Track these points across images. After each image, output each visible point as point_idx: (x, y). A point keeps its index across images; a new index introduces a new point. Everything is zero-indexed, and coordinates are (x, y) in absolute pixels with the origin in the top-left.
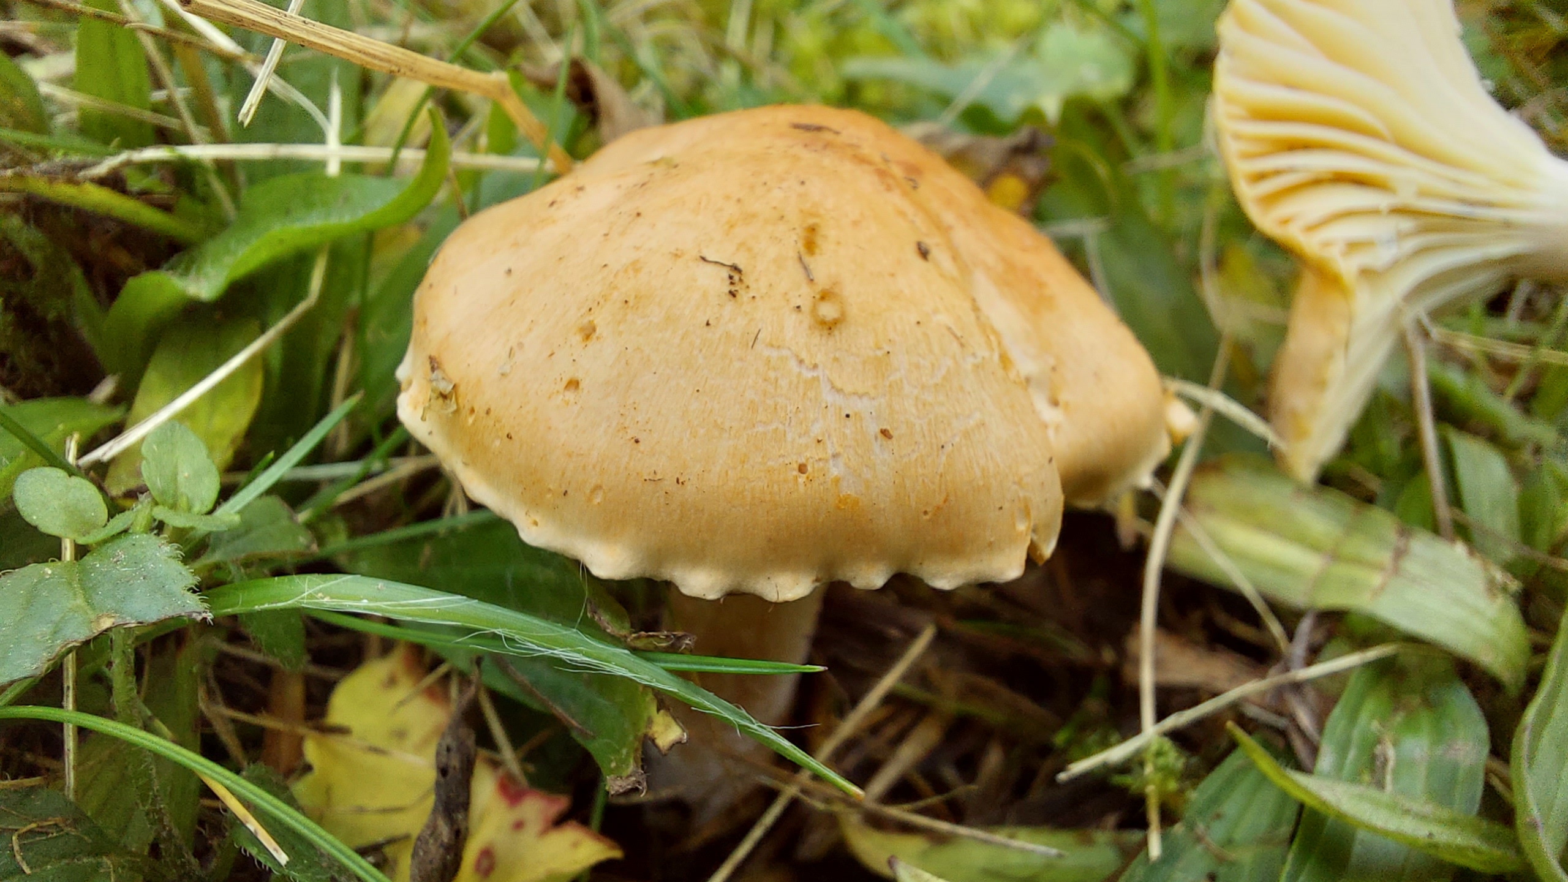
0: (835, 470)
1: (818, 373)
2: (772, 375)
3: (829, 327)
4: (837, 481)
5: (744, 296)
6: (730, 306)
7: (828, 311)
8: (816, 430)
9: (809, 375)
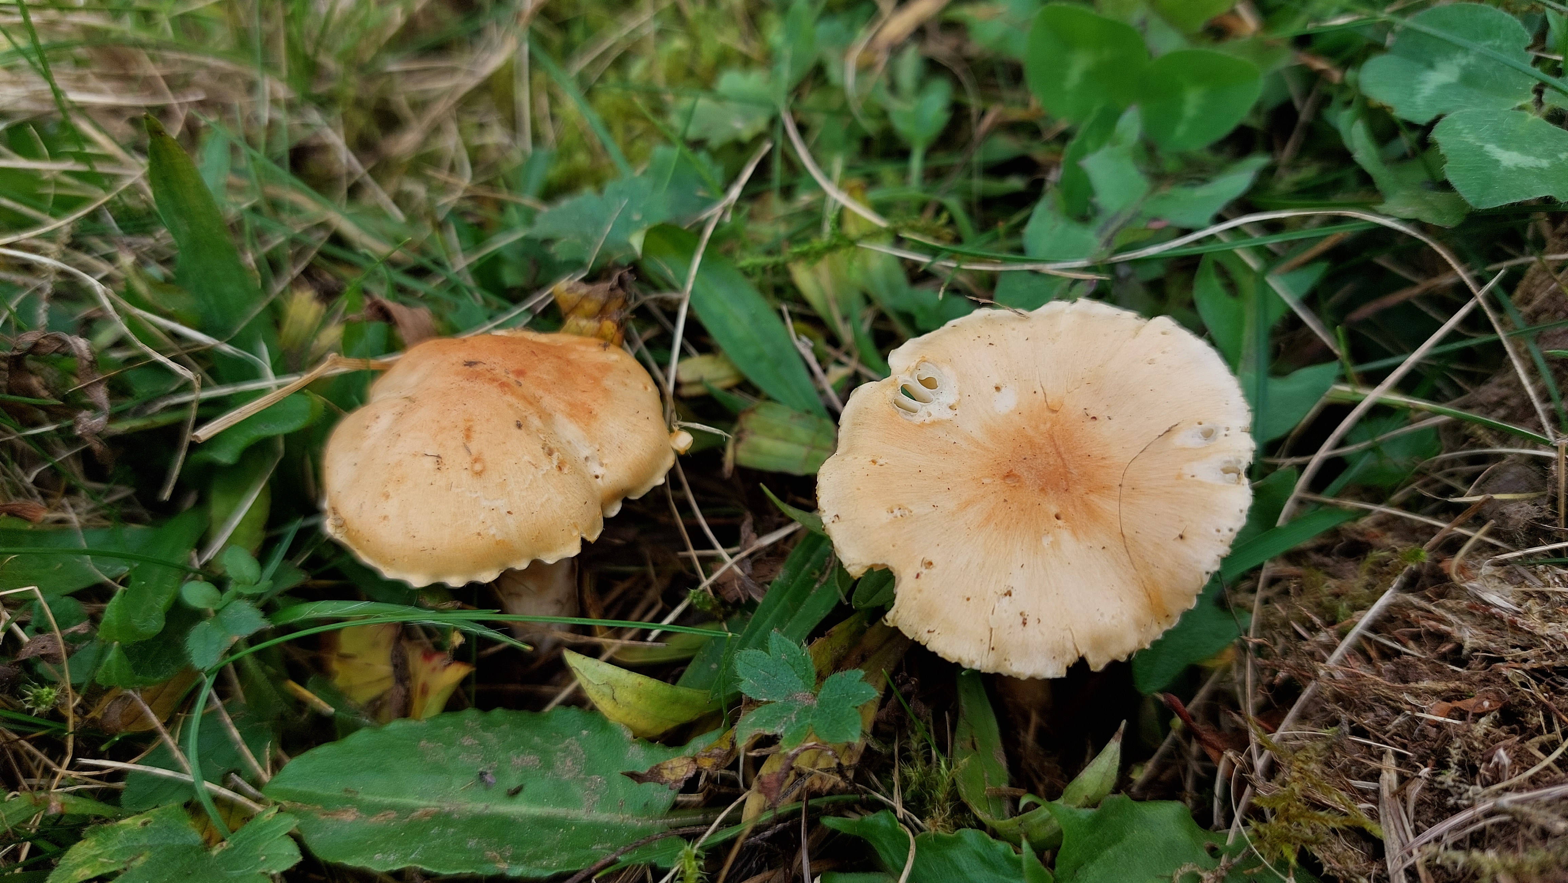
0: (493, 531)
1: (478, 494)
2: (460, 499)
3: (479, 474)
4: (494, 535)
5: (443, 468)
6: (439, 474)
7: (478, 467)
8: (481, 517)
9: (474, 496)
